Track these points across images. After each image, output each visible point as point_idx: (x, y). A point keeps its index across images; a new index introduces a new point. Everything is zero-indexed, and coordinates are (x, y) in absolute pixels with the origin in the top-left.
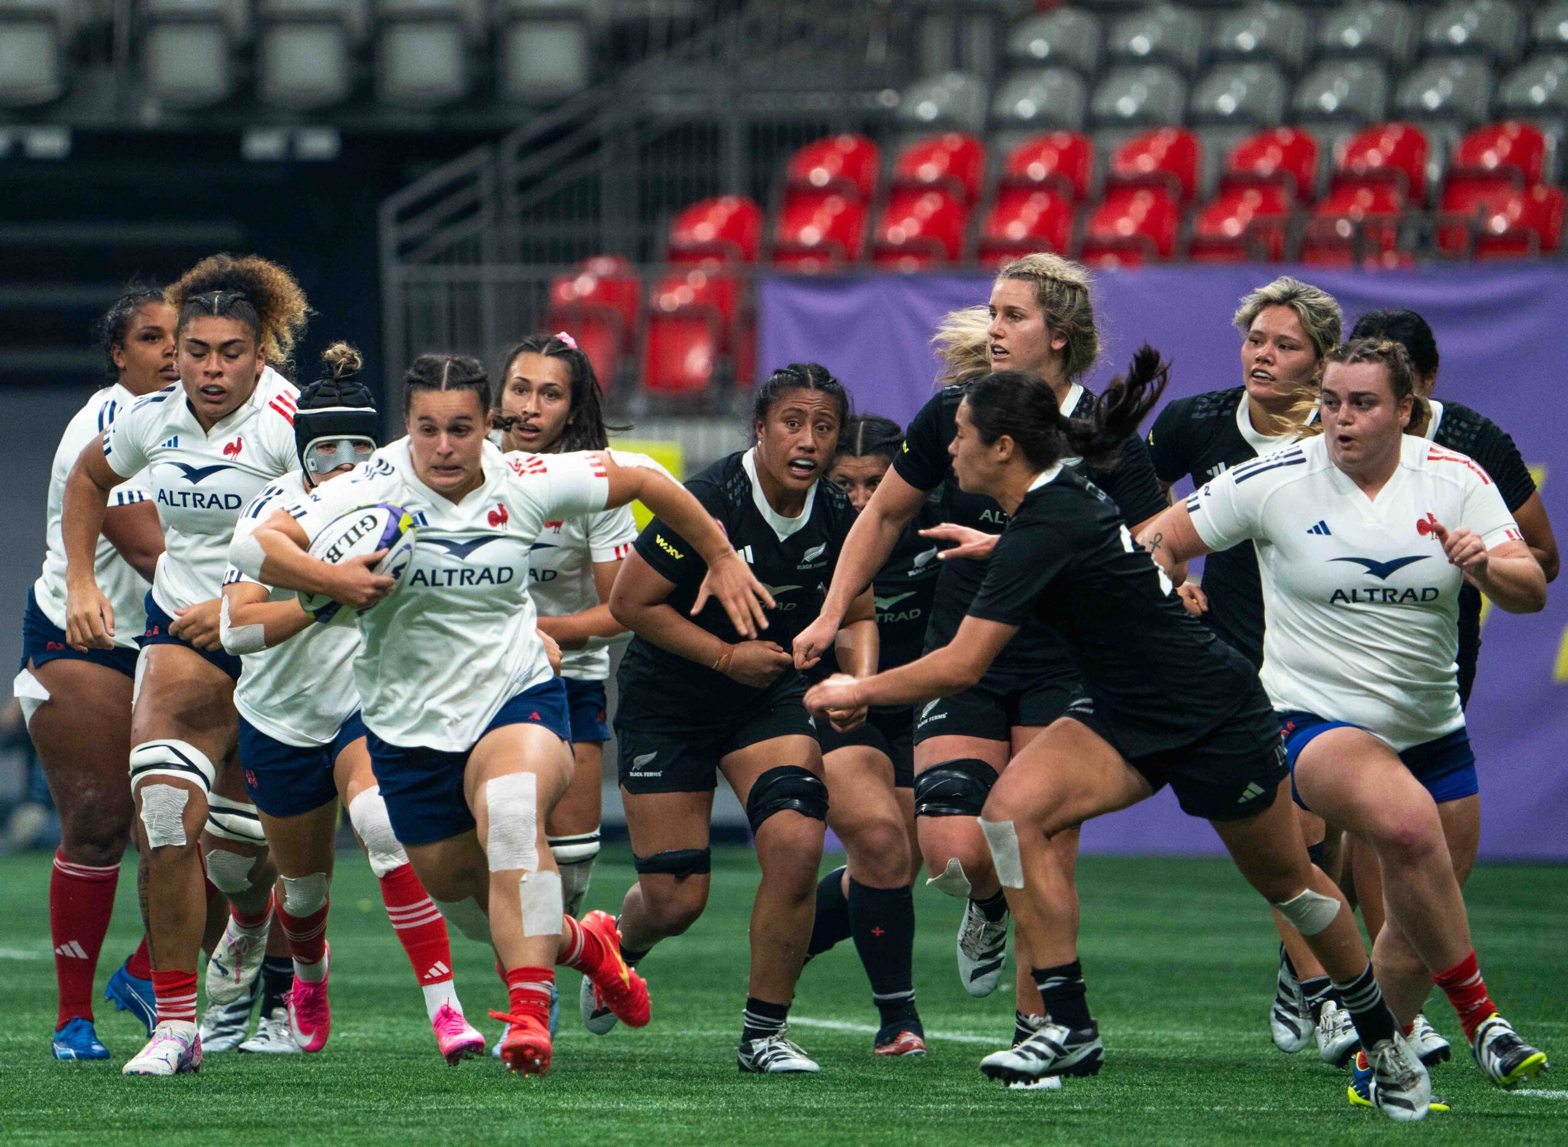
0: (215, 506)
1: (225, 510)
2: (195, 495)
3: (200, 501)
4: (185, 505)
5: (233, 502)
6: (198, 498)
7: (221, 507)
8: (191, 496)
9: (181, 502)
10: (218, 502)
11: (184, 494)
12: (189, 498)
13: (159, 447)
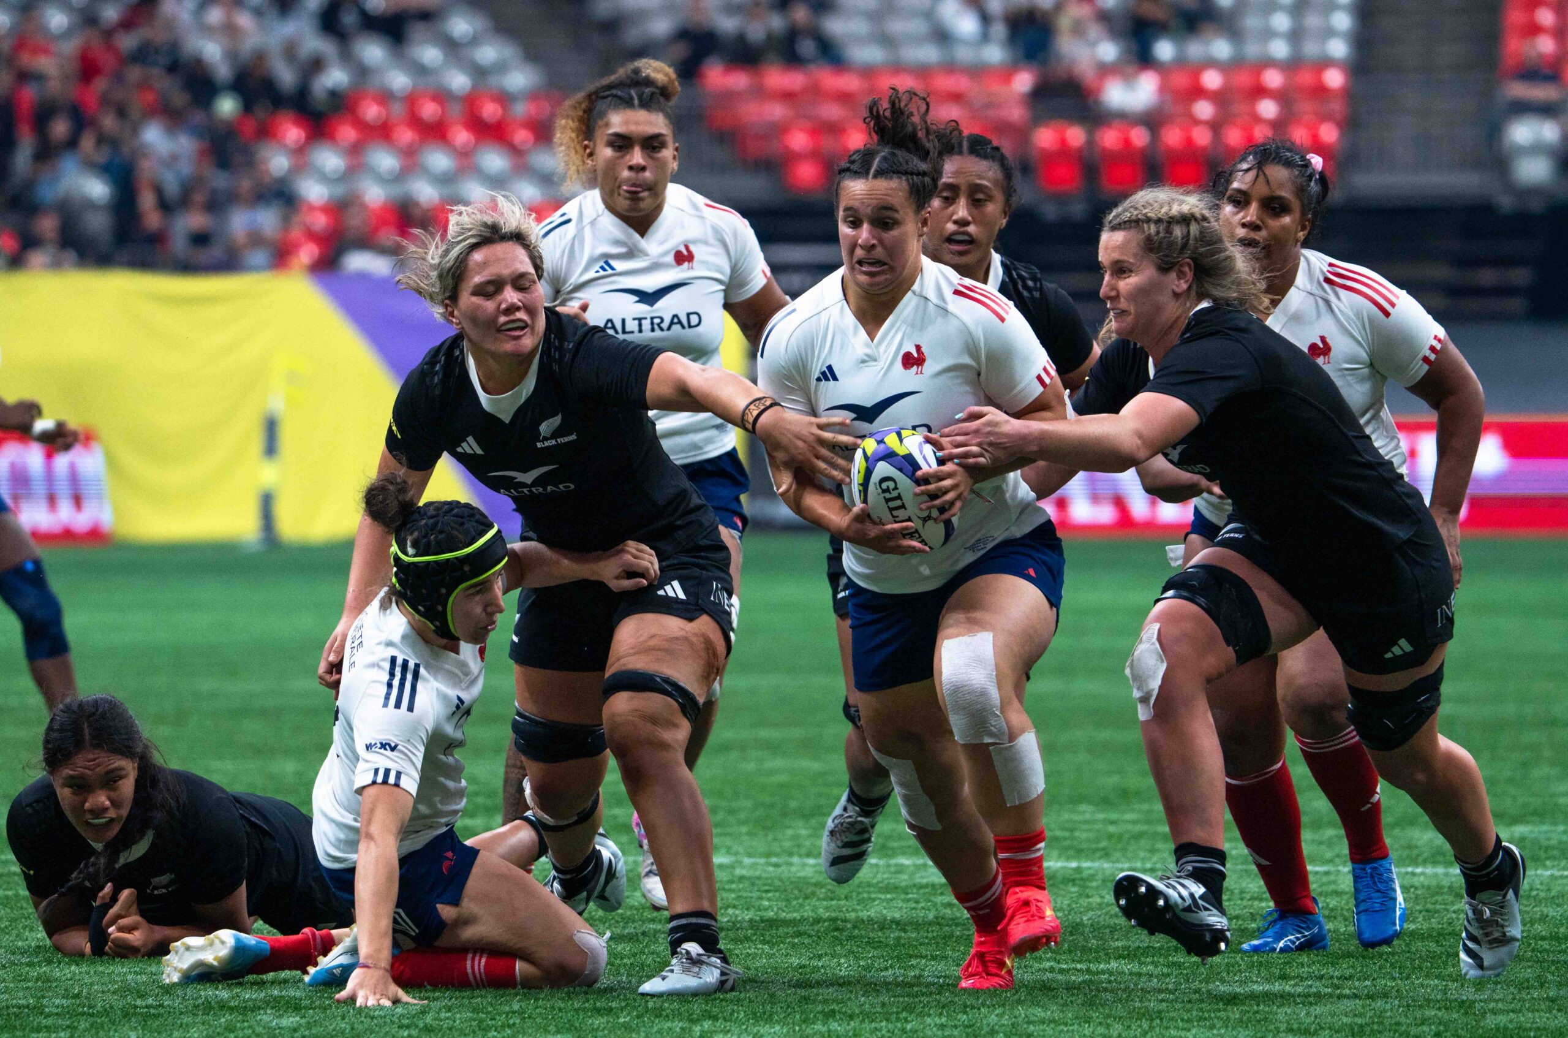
0: (676, 328)
1: (688, 330)
2: (652, 318)
3: (658, 325)
4: (640, 331)
5: (694, 320)
6: (657, 321)
7: (683, 327)
8: (648, 321)
9: (636, 329)
10: (680, 322)
11: (640, 320)
12: (646, 324)
13: (591, 274)
